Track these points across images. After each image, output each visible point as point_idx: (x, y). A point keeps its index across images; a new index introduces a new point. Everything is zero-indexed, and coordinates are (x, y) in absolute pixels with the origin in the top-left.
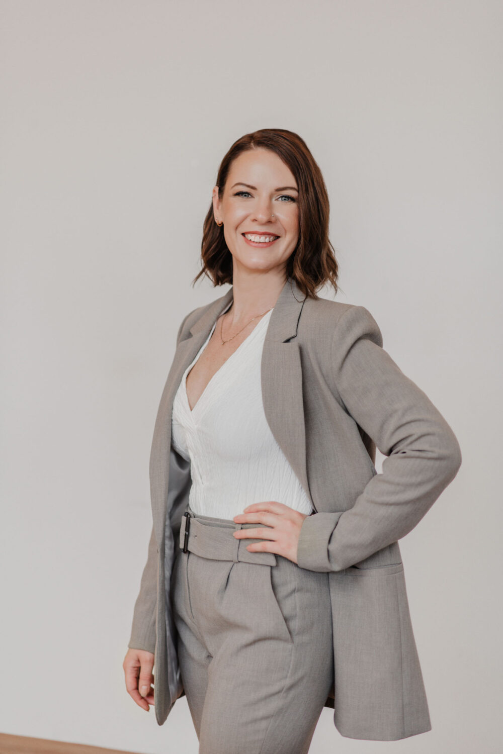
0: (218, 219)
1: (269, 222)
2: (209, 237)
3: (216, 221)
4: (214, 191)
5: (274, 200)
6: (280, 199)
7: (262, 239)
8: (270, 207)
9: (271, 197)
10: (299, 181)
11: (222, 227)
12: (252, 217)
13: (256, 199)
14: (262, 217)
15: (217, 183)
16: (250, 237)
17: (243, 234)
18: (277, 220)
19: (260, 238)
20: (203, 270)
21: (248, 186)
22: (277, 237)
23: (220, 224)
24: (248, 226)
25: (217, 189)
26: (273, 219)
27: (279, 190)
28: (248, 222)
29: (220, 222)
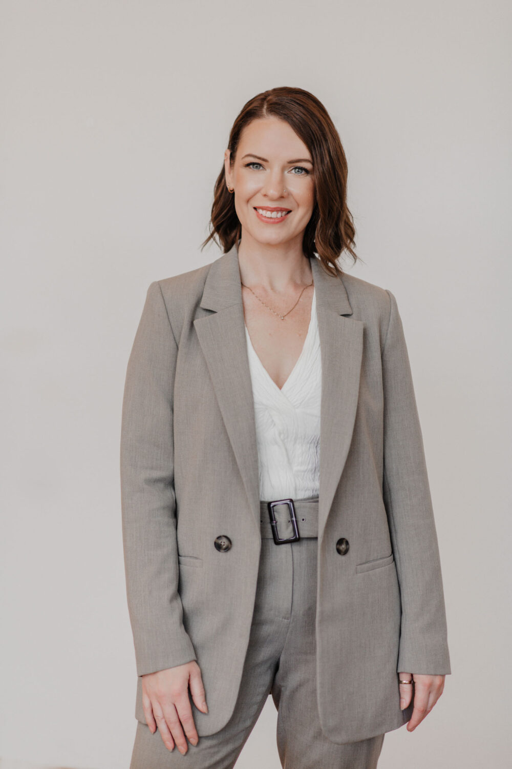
0: (230, 184)
1: (282, 197)
2: (221, 203)
3: (228, 187)
4: (226, 154)
5: (286, 172)
6: (293, 171)
7: (274, 215)
8: (282, 181)
9: (283, 169)
10: (313, 153)
11: (233, 194)
12: (263, 192)
13: (268, 171)
14: (273, 192)
15: (229, 146)
16: (261, 211)
17: (255, 208)
18: (289, 194)
19: (271, 213)
20: (212, 235)
21: (259, 158)
22: (289, 212)
23: (231, 191)
24: (259, 201)
25: (229, 153)
26: (285, 194)
27: (291, 162)
28: (259, 196)
29: (231, 189)
